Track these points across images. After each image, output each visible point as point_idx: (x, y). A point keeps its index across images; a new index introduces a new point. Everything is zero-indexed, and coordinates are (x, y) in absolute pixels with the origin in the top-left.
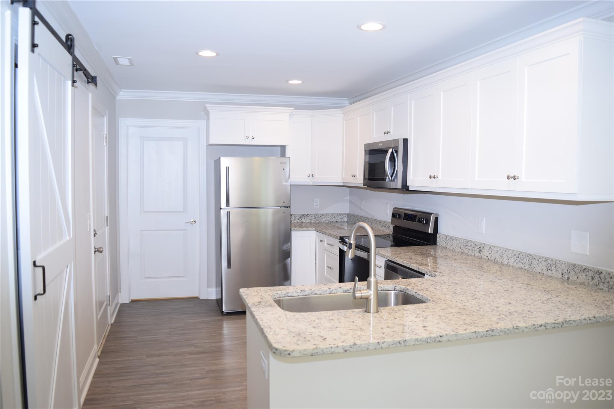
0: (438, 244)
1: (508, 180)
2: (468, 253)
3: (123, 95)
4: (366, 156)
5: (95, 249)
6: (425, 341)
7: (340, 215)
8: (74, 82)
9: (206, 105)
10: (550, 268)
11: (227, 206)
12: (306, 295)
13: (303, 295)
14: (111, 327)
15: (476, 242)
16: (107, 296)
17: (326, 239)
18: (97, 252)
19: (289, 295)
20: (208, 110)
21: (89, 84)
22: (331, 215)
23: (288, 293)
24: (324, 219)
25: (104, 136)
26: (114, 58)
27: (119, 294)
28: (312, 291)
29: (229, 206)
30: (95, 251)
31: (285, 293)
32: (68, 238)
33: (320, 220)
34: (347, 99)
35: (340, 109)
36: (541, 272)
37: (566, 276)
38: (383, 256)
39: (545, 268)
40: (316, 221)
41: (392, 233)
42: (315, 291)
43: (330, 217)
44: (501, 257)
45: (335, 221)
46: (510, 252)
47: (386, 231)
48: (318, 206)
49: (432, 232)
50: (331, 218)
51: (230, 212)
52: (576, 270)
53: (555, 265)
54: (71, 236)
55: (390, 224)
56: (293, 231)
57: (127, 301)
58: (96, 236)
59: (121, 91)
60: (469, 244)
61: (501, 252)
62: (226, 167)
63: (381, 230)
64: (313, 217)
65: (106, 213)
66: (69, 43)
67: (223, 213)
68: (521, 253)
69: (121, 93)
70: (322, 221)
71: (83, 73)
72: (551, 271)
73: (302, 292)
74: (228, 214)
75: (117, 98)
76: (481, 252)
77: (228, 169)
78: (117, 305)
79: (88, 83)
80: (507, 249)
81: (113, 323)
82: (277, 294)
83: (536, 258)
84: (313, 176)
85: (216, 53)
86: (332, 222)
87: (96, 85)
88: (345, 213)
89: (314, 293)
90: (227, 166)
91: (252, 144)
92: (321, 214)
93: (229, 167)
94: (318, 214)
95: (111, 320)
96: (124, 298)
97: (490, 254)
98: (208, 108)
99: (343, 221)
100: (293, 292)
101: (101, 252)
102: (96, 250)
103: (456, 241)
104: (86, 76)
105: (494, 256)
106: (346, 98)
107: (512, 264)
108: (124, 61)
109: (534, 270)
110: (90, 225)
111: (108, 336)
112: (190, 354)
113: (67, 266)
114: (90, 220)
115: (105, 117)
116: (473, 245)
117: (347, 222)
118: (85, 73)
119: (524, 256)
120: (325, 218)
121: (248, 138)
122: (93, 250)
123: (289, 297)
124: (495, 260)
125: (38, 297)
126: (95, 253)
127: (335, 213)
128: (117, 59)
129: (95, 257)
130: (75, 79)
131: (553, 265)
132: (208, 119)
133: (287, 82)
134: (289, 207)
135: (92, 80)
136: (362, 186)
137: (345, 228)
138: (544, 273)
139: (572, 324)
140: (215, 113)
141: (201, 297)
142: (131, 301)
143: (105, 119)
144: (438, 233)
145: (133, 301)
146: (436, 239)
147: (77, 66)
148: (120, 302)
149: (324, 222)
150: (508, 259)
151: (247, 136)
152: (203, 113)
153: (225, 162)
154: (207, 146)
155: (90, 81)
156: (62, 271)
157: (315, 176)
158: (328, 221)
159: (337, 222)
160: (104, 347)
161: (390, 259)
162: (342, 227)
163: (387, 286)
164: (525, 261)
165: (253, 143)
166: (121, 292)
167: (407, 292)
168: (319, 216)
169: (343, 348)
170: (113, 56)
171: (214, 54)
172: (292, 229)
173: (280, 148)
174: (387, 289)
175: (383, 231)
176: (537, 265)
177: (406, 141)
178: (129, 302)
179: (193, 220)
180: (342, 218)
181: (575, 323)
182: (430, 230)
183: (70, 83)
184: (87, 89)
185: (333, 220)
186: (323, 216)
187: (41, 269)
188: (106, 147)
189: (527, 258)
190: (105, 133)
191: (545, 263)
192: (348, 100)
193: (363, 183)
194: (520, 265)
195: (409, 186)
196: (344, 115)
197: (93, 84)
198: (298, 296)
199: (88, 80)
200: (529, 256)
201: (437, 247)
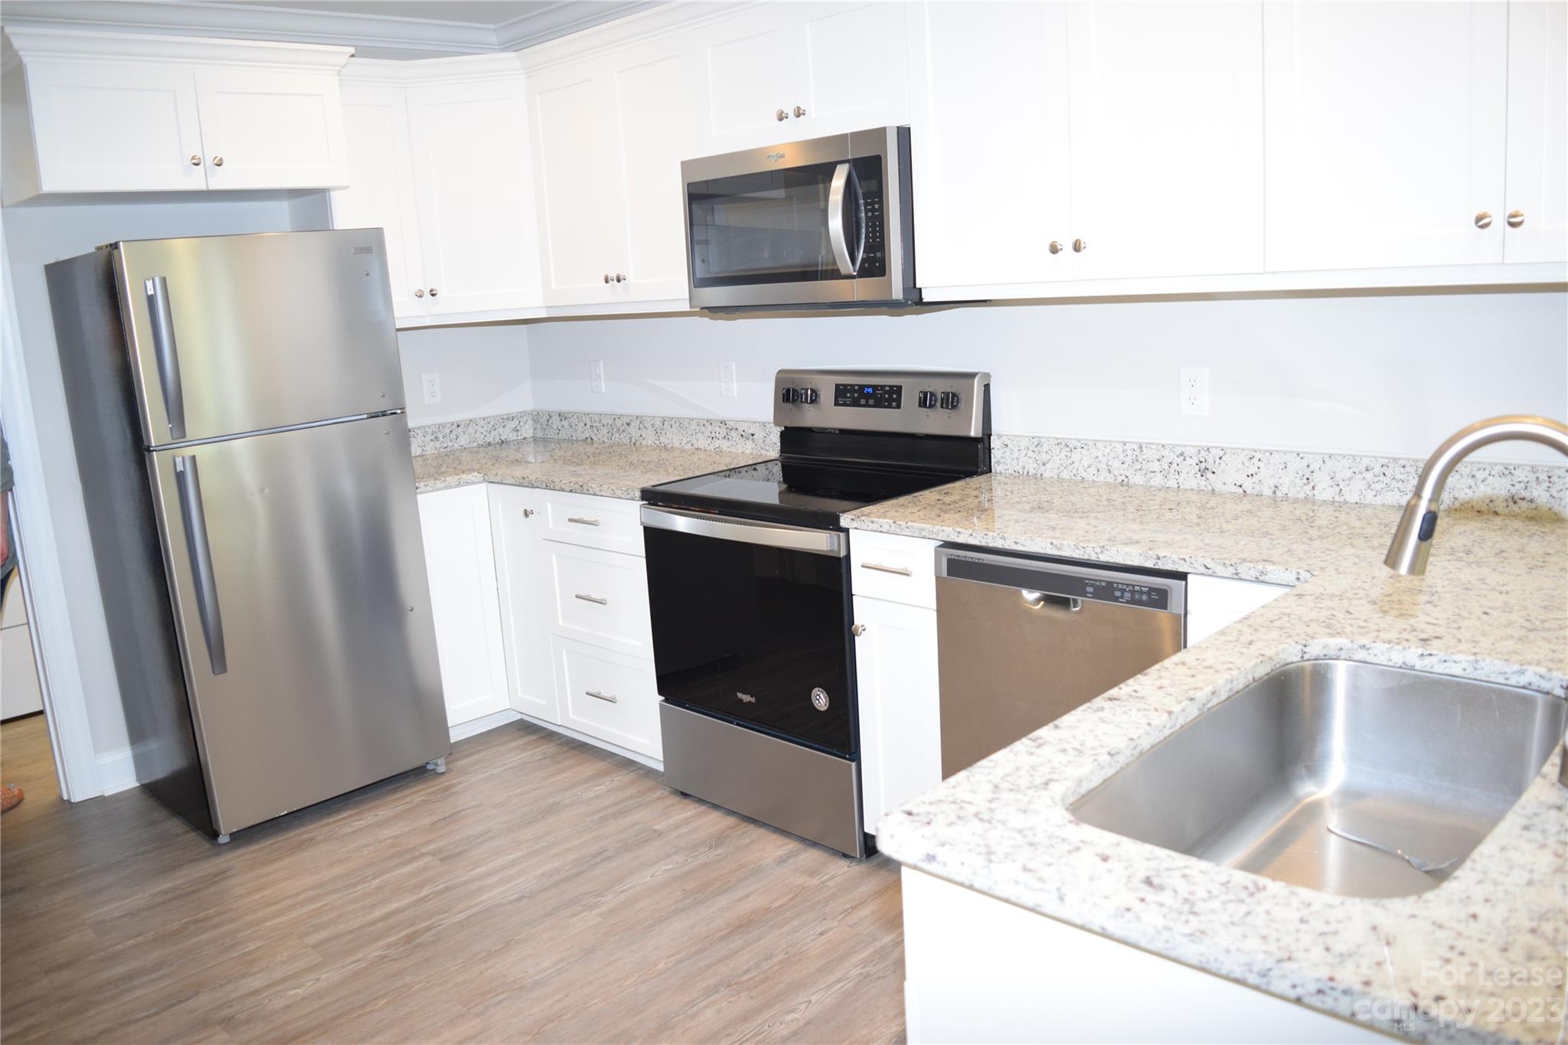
0: (998, 468)
2: (1148, 481)
7: (511, 418)
11: (174, 438)
15: (1183, 446)
22: (482, 423)
24: (464, 441)
29: (185, 437)
33: (450, 445)
40: (442, 450)
43: (481, 430)
44: (1305, 481)
45: (497, 440)
46: (1346, 463)
47: (733, 450)
49: (980, 433)
50: (485, 433)
51: (193, 458)
55: (773, 425)
61: (1305, 467)
63: (712, 448)
64: (429, 438)
70: (457, 446)
76: (1209, 474)
80: (1331, 456)
84: (433, 295)
86: (489, 444)
88: (524, 410)
91: (215, 185)
92: (453, 424)
94: (443, 425)
97: (1251, 476)
99: (519, 438)
103: (1088, 450)
105: (1271, 482)
107: (1352, 498)
116: (1171, 456)
117: (534, 438)
119: (1408, 469)
120: (467, 436)
121: (197, 164)
124: (1275, 492)
127: (495, 414)
134: (399, 411)
137: (528, 460)
146: (990, 454)
150: (1338, 485)
151: (193, 158)
157: (442, 293)
158: (475, 444)
159: (503, 442)
162: (519, 457)
165: (220, 181)
168: (448, 431)
175: (719, 451)
177: (903, 135)
180: (518, 428)
185: (490, 438)
186: (460, 430)
195: (921, 291)
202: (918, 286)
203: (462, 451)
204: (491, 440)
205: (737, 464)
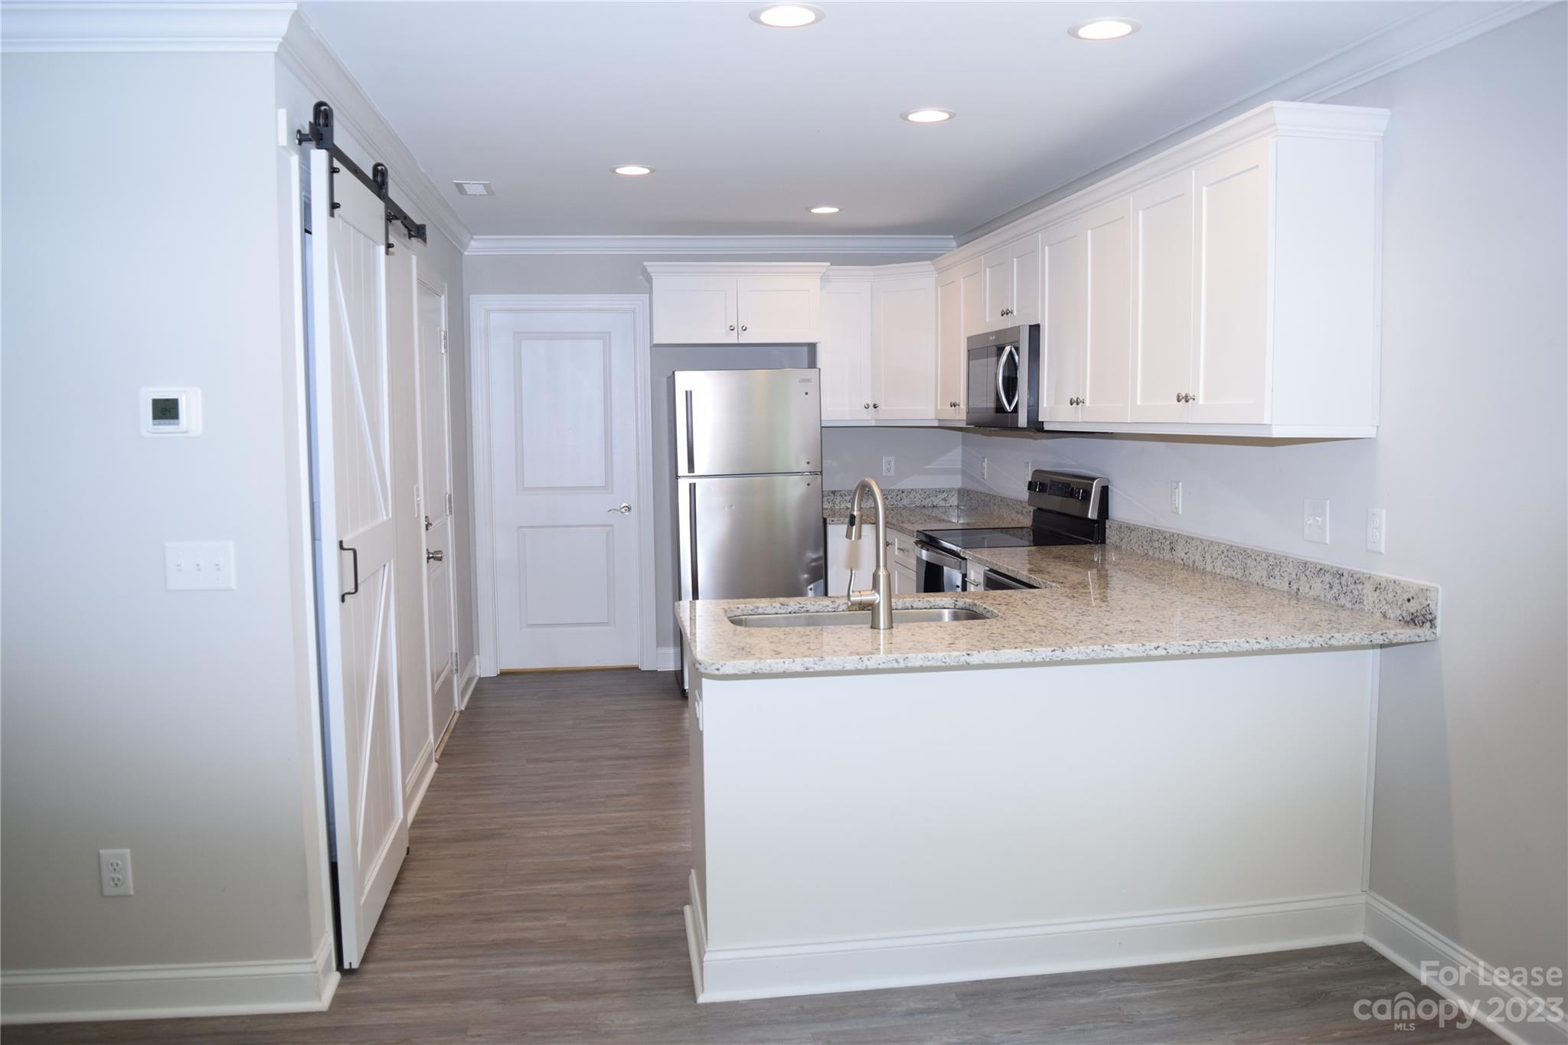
0: (1108, 541)
1: (1178, 403)
2: (1154, 554)
3: (477, 246)
4: (971, 362)
5: (428, 553)
6: (941, 661)
7: (942, 491)
8: (389, 246)
9: (645, 264)
10: (1272, 574)
11: (689, 472)
12: (790, 613)
13: (784, 612)
14: (459, 716)
15: (1166, 532)
16: (452, 654)
17: (896, 540)
18: (431, 560)
19: (760, 611)
20: (649, 274)
21: (412, 238)
22: (920, 492)
23: (758, 608)
24: (906, 502)
25: (441, 335)
26: (455, 183)
27: (477, 657)
28: (801, 606)
29: (693, 472)
30: (429, 558)
31: (752, 607)
32: (385, 518)
33: (896, 503)
34: (952, 236)
35: (929, 262)
36: (1259, 582)
37: (1295, 587)
38: (980, 561)
39: (1265, 574)
40: (889, 506)
41: (1031, 524)
42: (806, 606)
43: (920, 497)
44: (1203, 558)
45: (930, 504)
46: (1216, 548)
47: (1020, 519)
48: (892, 473)
49: (1095, 517)
50: (921, 499)
51: (695, 484)
52: (1308, 573)
53: (1279, 567)
54: (390, 516)
55: (1027, 504)
56: (830, 524)
57: (493, 673)
58: (430, 528)
59: (472, 238)
60: (1155, 537)
61: (1203, 549)
62: (686, 392)
65: (448, 488)
66: (379, 179)
67: (683, 486)
68: (1232, 546)
69: (473, 244)
70: (901, 505)
71: (402, 222)
72: (1274, 578)
73: (782, 607)
74: (692, 488)
75: (466, 253)
76: (1173, 550)
77: (689, 395)
78: (470, 680)
79: (410, 237)
80: (1212, 542)
81: (463, 709)
82: (738, 608)
83: (1253, 556)
84: (876, 407)
85: (649, 168)
86: (924, 506)
87: (425, 240)
88: (951, 487)
89: (805, 609)
90: (689, 390)
91: (742, 341)
92: (899, 490)
93: (691, 392)
94: (893, 491)
95: (459, 704)
96: (486, 667)
97: (1186, 553)
98: (649, 270)
99: (947, 505)
100: (767, 607)
101: (440, 559)
102: (431, 556)
103: (1136, 532)
104: (406, 227)
105: (1192, 558)
106: (950, 234)
107: (1218, 571)
108: (474, 188)
109: (1250, 580)
110: (418, 505)
111: (454, 729)
112: (610, 758)
113: (385, 566)
114: (418, 496)
115: (443, 297)
116: (1162, 539)
117: (958, 506)
118: (406, 224)
119: (1235, 552)
120: (908, 499)
121: (732, 330)
122: (425, 556)
123: (760, 614)
124: (1193, 565)
125: (346, 597)
126: (428, 562)
127: (929, 487)
128: (463, 187)
129: (428, 569)
130: (390, 242)
131: (1277, 567)
132: (651, 292)
133: (808, 209)
134: (819, 473)
135: (417, 231)
136: (963, 425)
137: (954, 521)
138: (1264, 583)
139: (1221, 648)
140: (665, 279)
141: (646, 666)
142: (501, 673)
143: (443, 299)
144: (1108, 519)
145: (504, 674)
146: (1105, 531)
147: (394, 214)
148: (478, 673)
149: (905, 508)
150: (1213, 562)
151: (731, 326)
152: (641, 277)
153: (684, 380)
154: (651, 347)
155: (412, 233)
156: (377, 571)
157: (882, 407)
158: (914, 505)
159: (934, 506)
160: (446, 746)
161: (995, 568)
162: (946, 518)
163: (941, 600)
164: (1238, 562)
165: (746, 339)
166: (479, 655)
167: (975, 609)
168: (895, 494)
169: (803, 665)
170: (455, 181)
171: (646, 171)
172: (828, 519)
173: (806, 348)
174: (941, 606)
175: (1015, 520)
176: (1254, 569)
177: (1035, 330)
178: (494, 674)
179: (626, 505)
180: (946, 498)
181: (1227, 646)
182: (1092, 514)
183: (383, 248)
184: (408, 248)
185: (925, 503)
186: (903, 495)
187: (351, 553)
188: (444, 355)
189: (1241, 557)
190: (444, 329)
191: (1264, 564)
192: (954, 238)
193: (965, 418)
194: (1230, 572)
195: (1043, 422)
196: (938, 273)
197: (420, 240)
198: (776, 614)
199: (409, 233)
200: (1242, 552)
201: (1108, 548)
202: (1040, 420)
203: (904, 509)
204: (926, 504)
205: (1010, 523)
